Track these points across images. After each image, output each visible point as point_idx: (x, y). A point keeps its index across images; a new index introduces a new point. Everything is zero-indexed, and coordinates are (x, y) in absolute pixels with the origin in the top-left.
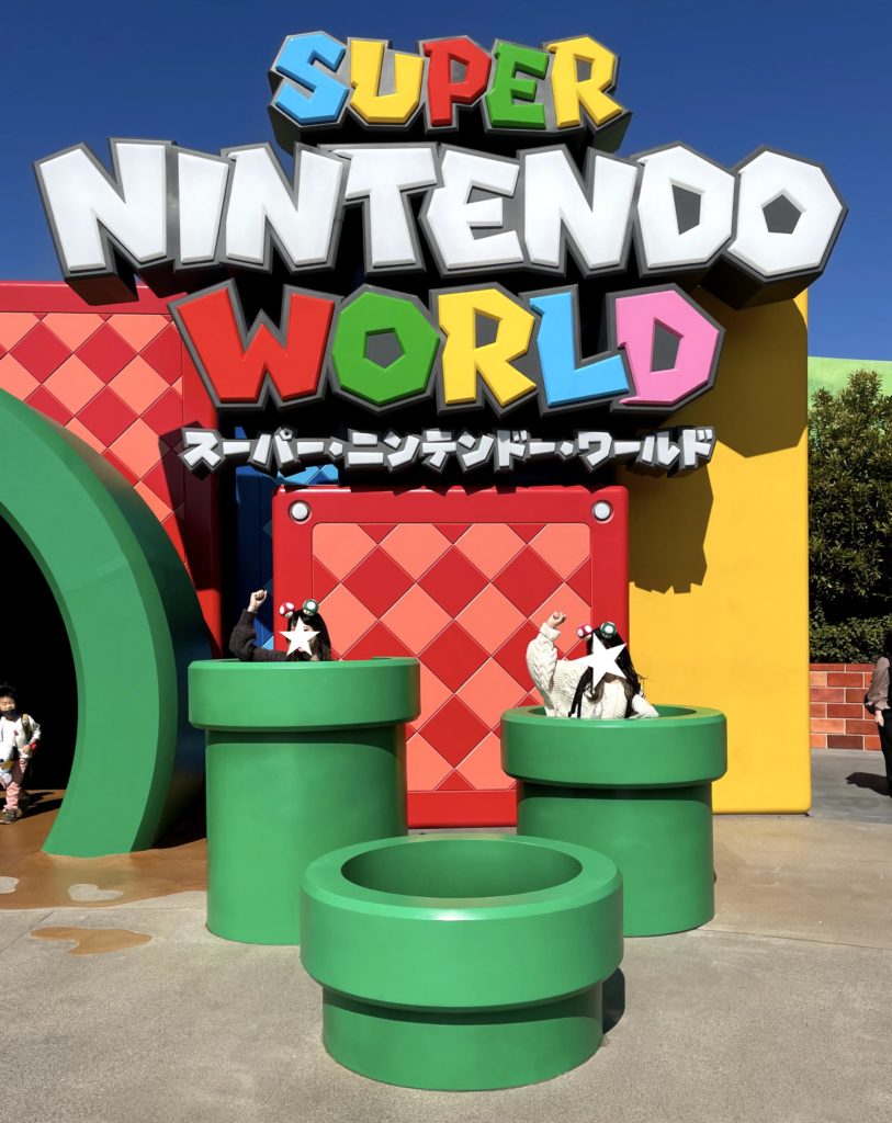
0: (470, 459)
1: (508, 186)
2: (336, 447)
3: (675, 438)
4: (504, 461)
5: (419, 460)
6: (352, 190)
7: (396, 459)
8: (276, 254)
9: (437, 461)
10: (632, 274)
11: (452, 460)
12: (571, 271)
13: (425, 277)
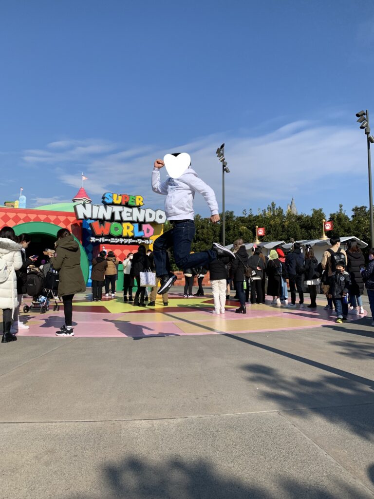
0: (125, 242)
1: (131, 212)
2: (109, 240)
3: (149, 241)
4: (129, 243)
5: (119, 242)
6: (113, 211)
7: (117, 242)
8: (104, 218)
9: (121, 242)
10: (144, 222)
11: (123, 242)
12: (138, 221)
13: (121, 221)
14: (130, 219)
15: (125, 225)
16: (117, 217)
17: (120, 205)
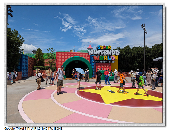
1: (107, 51)
2: (99, 62)
3: (113, 62)
6: (100, 51)
8: (97, 54)
11: (104, 62)
12: (109, 55)
13: (103, 55)
14: (106, 54)
15: (104, 56)
16: (102, 54)
17: (103, 49)
